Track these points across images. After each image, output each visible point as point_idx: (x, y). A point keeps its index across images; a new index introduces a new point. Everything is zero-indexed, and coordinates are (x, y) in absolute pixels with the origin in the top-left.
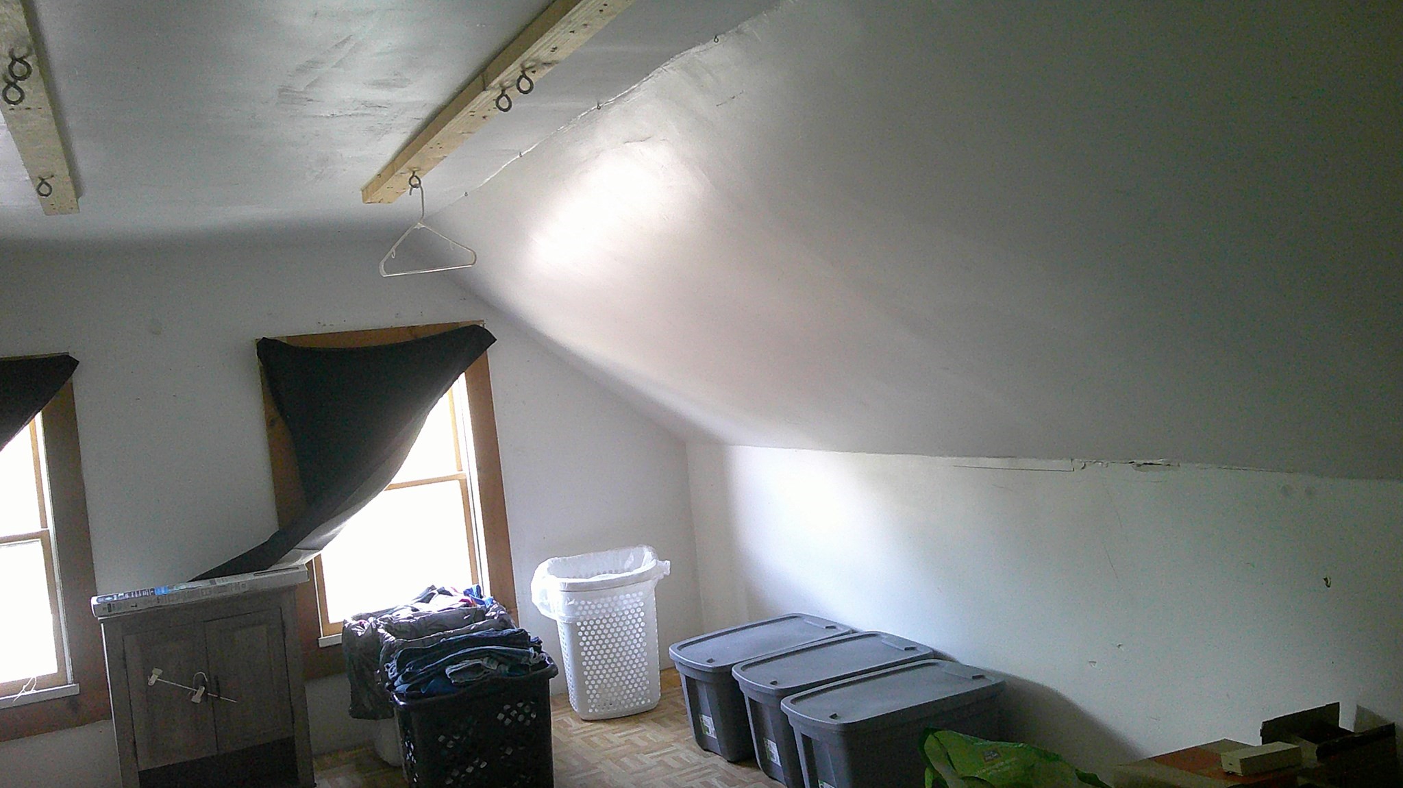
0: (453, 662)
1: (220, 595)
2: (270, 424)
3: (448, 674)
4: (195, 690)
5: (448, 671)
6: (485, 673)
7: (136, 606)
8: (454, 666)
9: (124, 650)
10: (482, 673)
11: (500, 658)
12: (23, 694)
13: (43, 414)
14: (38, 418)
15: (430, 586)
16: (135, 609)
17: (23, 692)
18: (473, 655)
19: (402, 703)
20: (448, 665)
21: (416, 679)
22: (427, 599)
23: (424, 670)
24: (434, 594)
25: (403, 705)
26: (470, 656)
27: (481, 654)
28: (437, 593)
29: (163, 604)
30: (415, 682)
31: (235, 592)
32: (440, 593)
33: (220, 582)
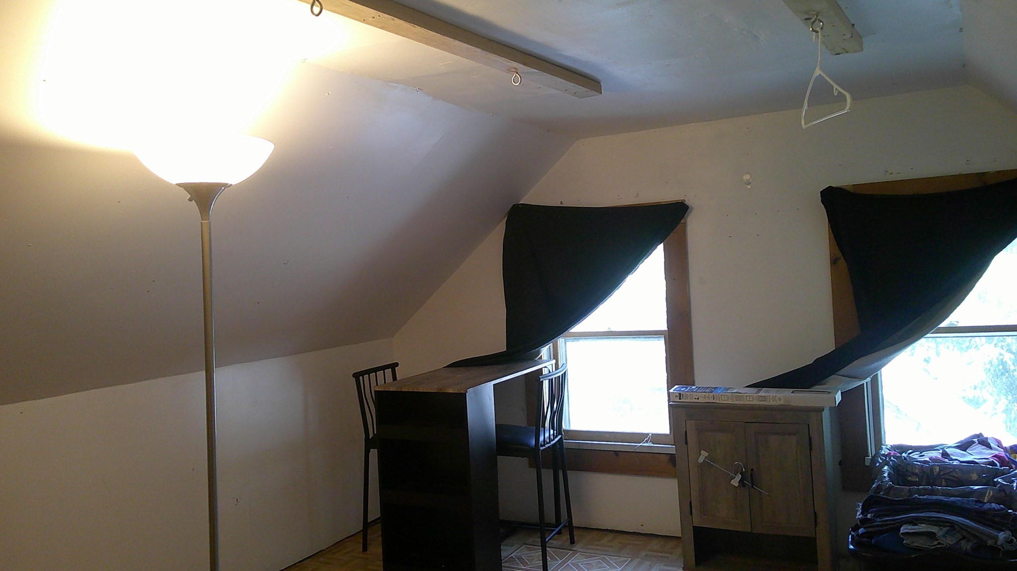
0: (913, 522)
1: (760, 403)
2: (834, 262)
3: (901, 532)
4: (734, 476)
5: (903, 530)
6: (939, 543)
7: (698, 399)
8: (910, 527)
9: (686, 432)
10: (936, 543)
11: (964, 533)
12: (644, 445)
13: (664, 244)
14: (661, 247)
15: (978, 433)
16: (696, 401)
17: (644, 443)
18: (933, 521)
19: (851, 547)
20: (906, 523)
21: (873, 527)
22: (965, 446)
23: (882, 521)
24: (974, 442)
25: (851, 549)
26: (930, 520)
27: (944, 522)
28: (977, 442)
29: (717, 402)
30: (870, 530)
31: (772, 403)
32: (979, 443)
33: (764, 392)
